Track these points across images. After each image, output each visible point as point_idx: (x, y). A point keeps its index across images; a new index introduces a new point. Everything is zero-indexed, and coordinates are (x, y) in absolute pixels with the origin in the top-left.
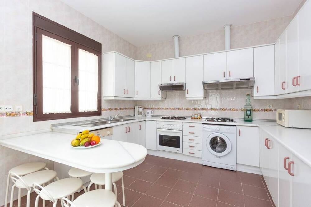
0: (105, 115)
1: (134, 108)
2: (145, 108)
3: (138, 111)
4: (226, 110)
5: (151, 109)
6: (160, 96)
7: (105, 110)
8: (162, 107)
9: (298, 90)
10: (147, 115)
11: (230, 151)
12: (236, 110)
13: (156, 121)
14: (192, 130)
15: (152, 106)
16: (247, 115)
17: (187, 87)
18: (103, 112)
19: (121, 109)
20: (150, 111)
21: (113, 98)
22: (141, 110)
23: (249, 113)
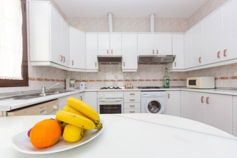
0: (33, 86)
1: (65, 81)
2: (76, 81)
3: (70, 84)
4: (150, 80)
5: (84, 81)
6: (97, 68)
7: (34, 79)
8: (95, 79)
9: (222, 60)
10: (81, 87)
11: (163, 111)
12: (157, 80)
13: (96, 92)
14: (132, 97)
15: (85, 78)
16: (167, 84)
17: (123, 60)
18: (30, 82)
19: (46, 80)
20: (83, 83)
21: (48, 64)
22: (73, 82)
23: (168, 81)
